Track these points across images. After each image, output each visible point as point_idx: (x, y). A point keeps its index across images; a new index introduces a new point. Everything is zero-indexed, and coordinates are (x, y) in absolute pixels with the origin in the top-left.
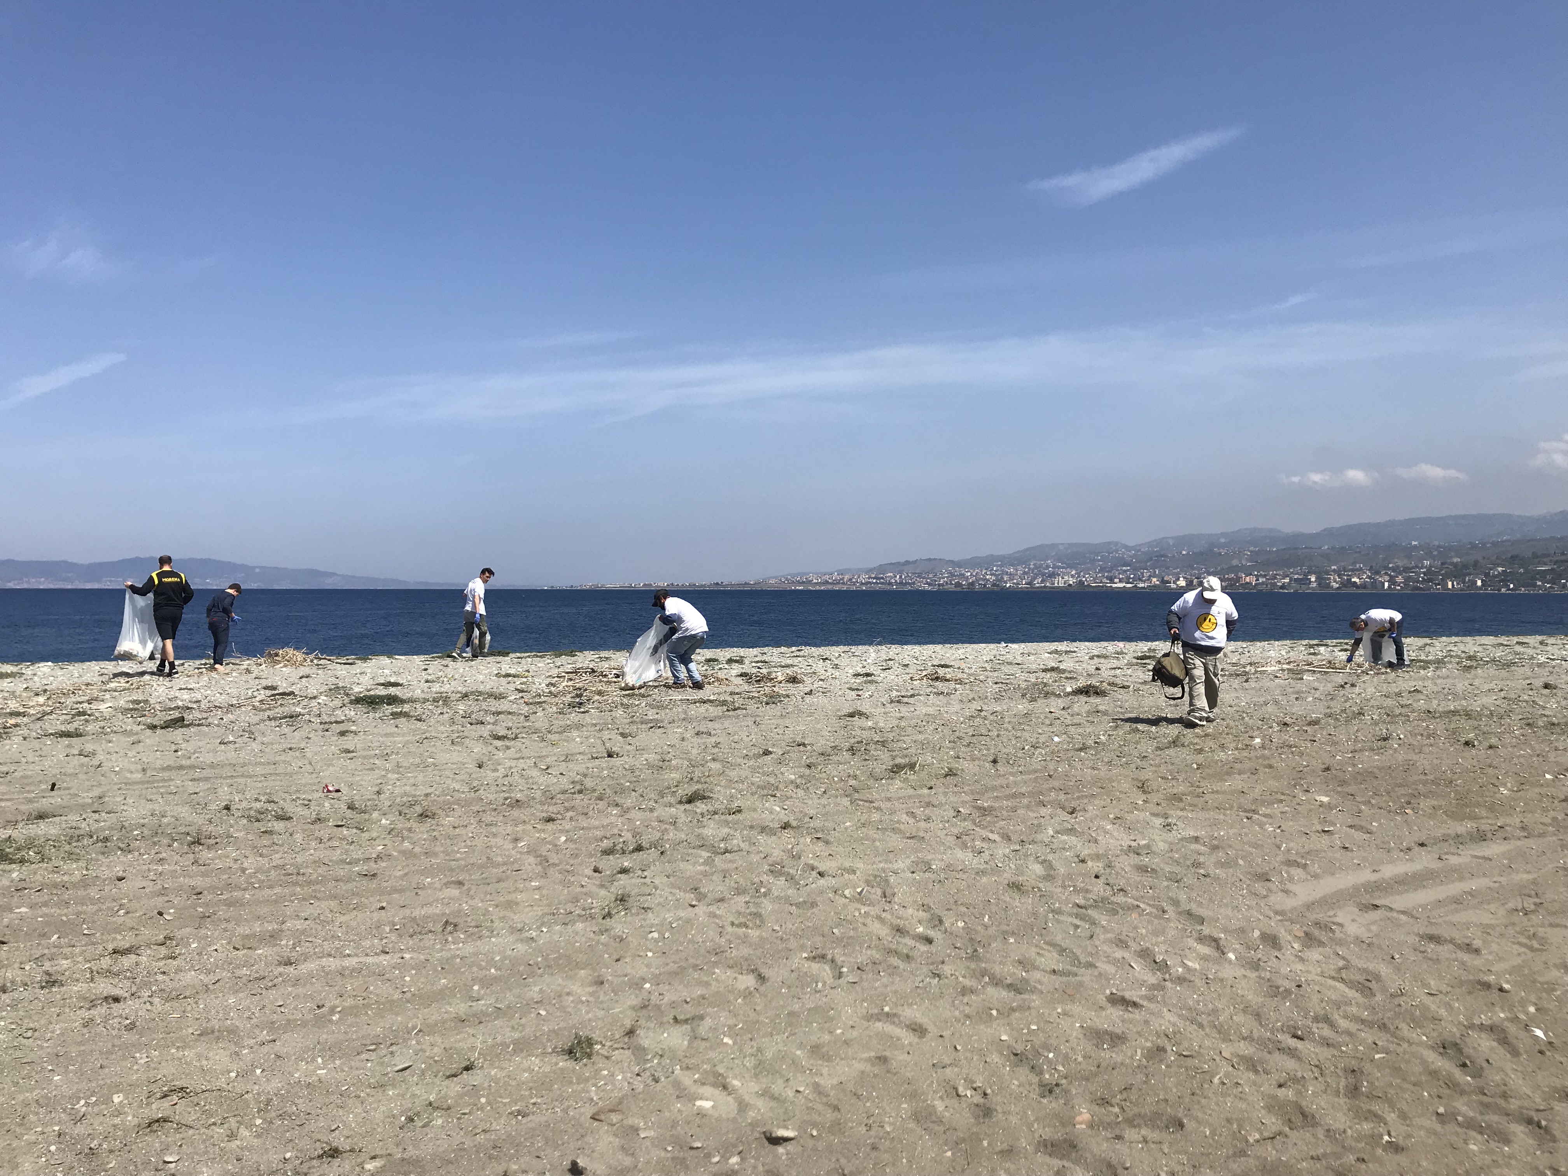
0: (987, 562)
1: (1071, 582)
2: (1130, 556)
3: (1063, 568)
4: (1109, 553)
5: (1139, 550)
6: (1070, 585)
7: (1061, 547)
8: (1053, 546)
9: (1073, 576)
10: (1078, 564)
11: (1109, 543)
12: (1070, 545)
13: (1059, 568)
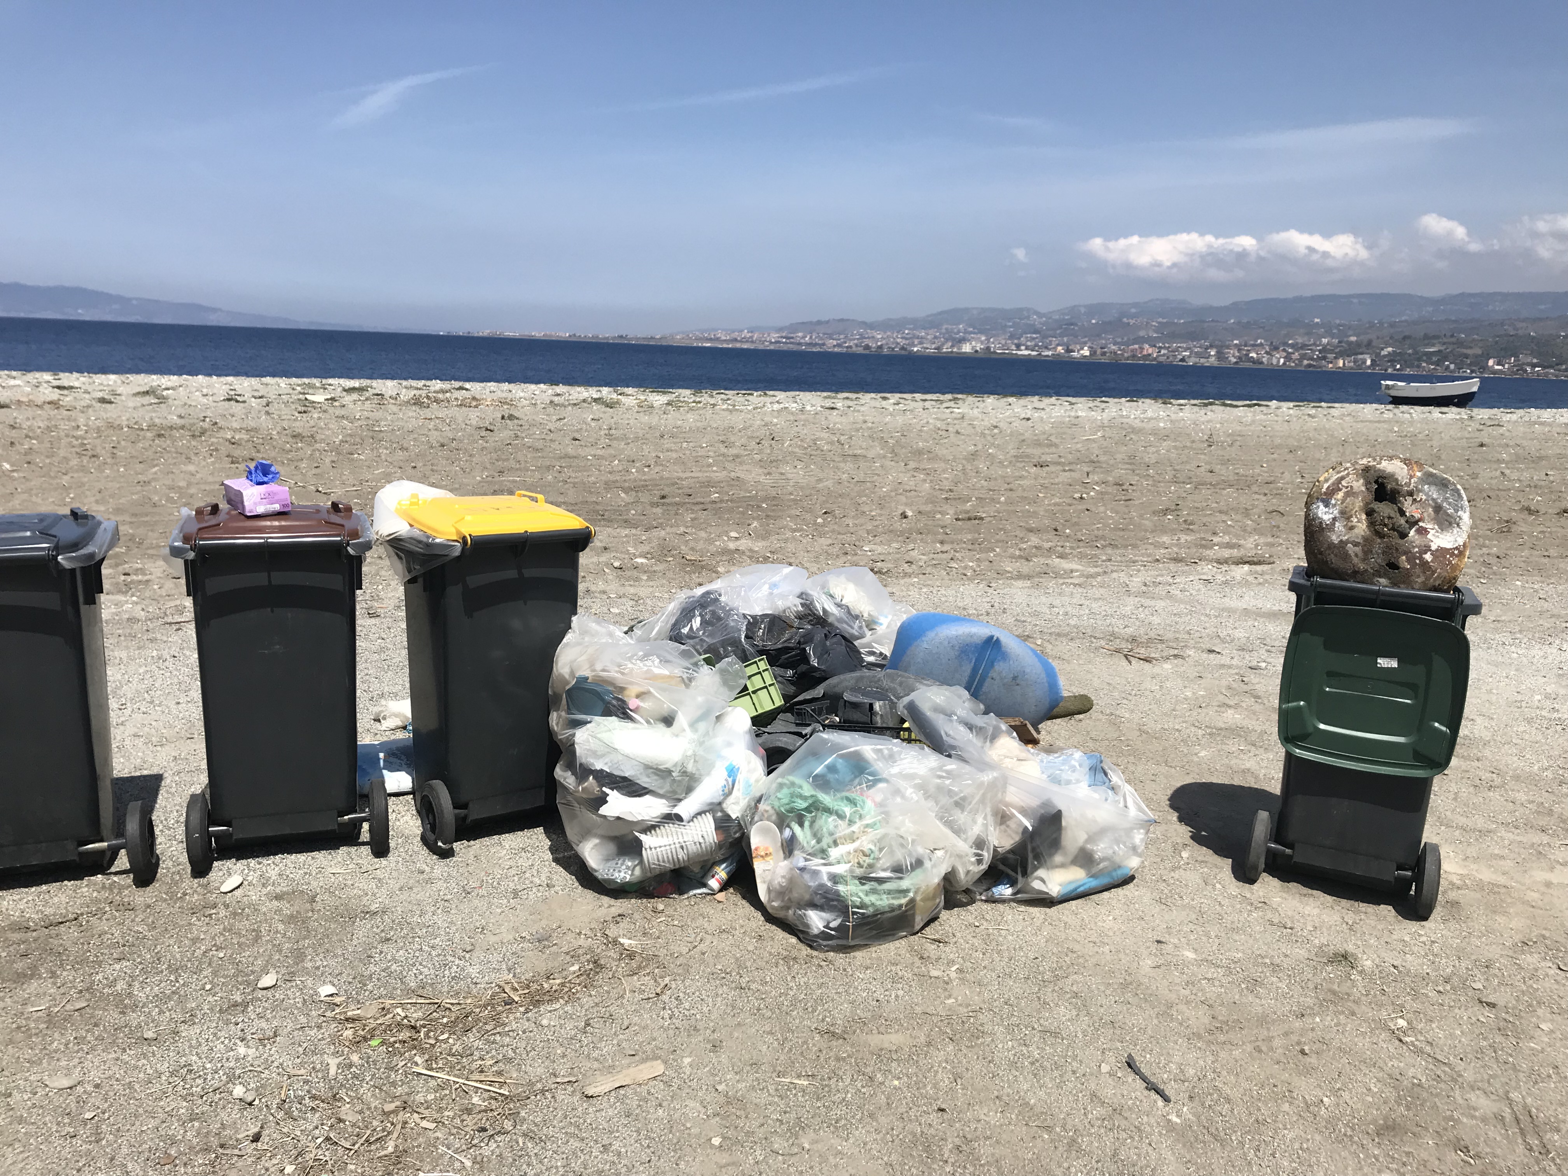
0: (897, 325)
1: (978, 349)
2: (1041, 324)
3: (974, 333)
4: (1021, 319)
5: (1050, 318)
6: (976, 351)
7: (975, 312)
8: (966, 310)
9: (982, 343)
10: (989, 330)
11: (1021, 310)
12: (984, 310)
13: (971, 333)
